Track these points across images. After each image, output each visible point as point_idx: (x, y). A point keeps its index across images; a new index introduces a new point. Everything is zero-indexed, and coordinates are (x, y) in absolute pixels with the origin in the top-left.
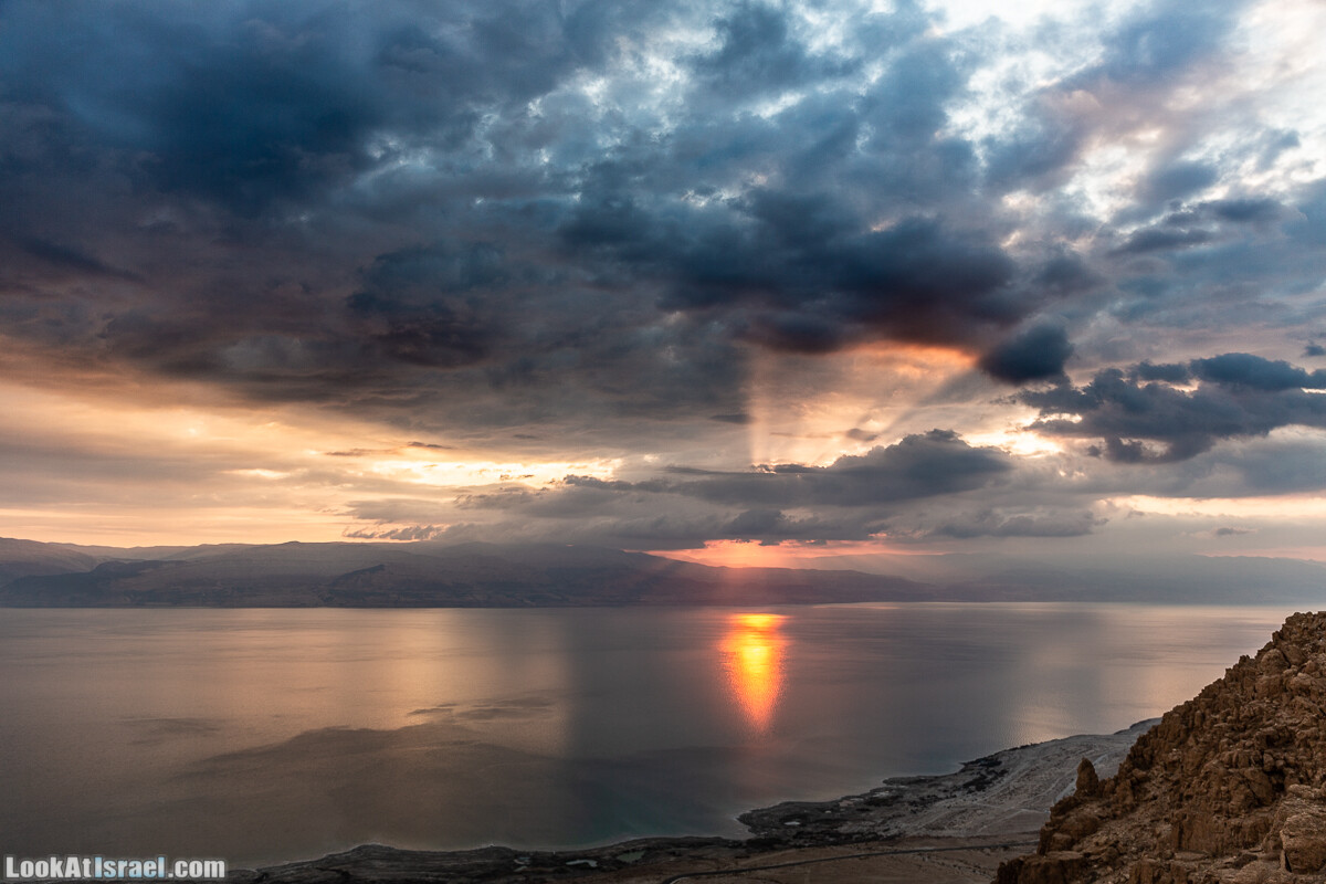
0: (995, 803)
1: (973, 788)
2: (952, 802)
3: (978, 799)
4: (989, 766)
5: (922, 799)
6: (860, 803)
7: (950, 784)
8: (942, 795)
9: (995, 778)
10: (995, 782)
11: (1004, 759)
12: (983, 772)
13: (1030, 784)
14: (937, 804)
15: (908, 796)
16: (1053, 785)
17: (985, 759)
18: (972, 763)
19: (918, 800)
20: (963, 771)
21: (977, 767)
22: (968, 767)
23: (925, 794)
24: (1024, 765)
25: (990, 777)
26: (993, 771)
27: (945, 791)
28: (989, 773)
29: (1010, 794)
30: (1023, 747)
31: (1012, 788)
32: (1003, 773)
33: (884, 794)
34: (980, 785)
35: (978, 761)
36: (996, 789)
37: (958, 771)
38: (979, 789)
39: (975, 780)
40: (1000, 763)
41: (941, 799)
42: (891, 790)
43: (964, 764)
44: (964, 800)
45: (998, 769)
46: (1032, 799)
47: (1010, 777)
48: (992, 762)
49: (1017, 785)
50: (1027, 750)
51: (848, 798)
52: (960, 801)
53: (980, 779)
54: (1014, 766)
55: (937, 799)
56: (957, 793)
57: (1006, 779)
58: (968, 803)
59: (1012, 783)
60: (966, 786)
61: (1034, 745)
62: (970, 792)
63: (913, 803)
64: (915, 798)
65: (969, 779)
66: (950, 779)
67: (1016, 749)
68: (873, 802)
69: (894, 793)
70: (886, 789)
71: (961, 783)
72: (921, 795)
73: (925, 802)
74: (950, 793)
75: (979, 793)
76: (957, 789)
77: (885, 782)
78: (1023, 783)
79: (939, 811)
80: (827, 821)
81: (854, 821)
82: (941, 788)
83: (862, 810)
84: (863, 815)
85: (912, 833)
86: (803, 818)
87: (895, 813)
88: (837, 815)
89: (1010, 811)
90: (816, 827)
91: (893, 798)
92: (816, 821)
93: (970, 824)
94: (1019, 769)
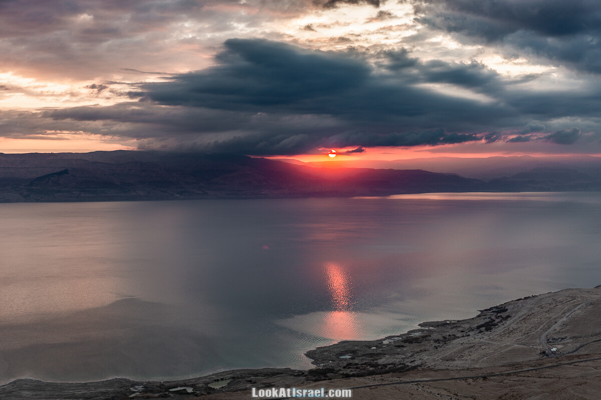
0: (496, 341)
1: (483, 329)
2: (465, 340)
3: (485, 337)
4: (498, 312)
5: (445, 338)
6: (398, 341)
7: (467, 326)
8: (459, 335)
9: (501, 321)
10: (500, 324)
11: (509, 308)
12: (493, 317)
13: (525, 325)
14: (454, 341)
15: (435, 336)
16: (542, 327)
17: (497, 307)
18: (487, 310)
20: (479, 316)
21: (489, 314)
22: (483, 313)
23: (448, 334)
24: (524, 312)
25: (497, 320)
26: (501, 316)
27: (462, 331)
28: (497, 318)
29: (509, 333)
30: (526, 298)
31: (511, 329)
32: (508, 317)
33: (417, 334)
34: (489, 326)
35: (491, 308)
36: (500, 329)
37: (475, 316)
38: (487, 330)
39: (487, 323)
40: (507, 310)
41: (458, 337)
42: (422, 331)
43: (481, 311)
44: (475, 338)
45: (504, 315)
47: (512, 321)
48: (502, 310)
49: (515, 326)
50: (528, 301)
51: (390, 338)
52: (470, 338)
53: (490, 322)
54: (517, 312)
55: (455, 337)
57: (508, 322)
58: (477, 340)
59: (512, 325)
60: (478, 327)
62: (481, 332)
63: (437, 341)
64: (440, 337)
65: (482, 322)
66: (468, 322)
67: (521, 299)
68: (408, 340)
69: (425, 333)
71: (476, 326)
72: (444, 335)
73: (445, 340)
74: (466, 333)
75: (487, 333)
76: (471, 329)
77: (419, 325)
78: (520, 325)
79: (454, 346)
80: (371, 355)
81: (390, 355)
82: (460, 329)
83: (399, 347)
84: (399, 350)
85: (430, 364)
86: (354, 352)
87: (422, 348)
88: (379, 351)
89: (507, 346)
90: (362, 359)
91: (423, 337)
92: (363, 356)
93: (474, 356)
94: (520, 314)
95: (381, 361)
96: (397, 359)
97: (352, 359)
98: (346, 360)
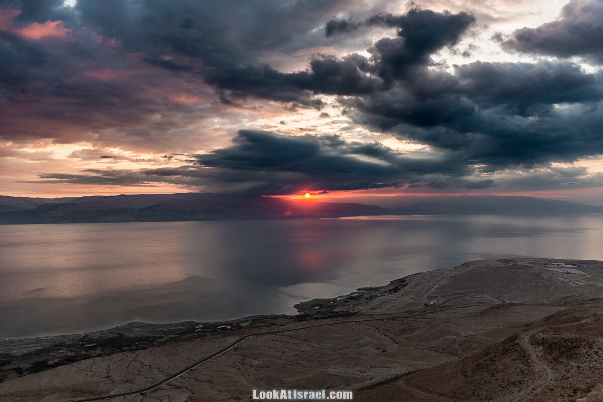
0: (400, 298)
1: (392, 291)
2: (382, 298)
3: (393, 296)
4: (400, 282)
5: (371, 297)
6: (345, 299)
7: (383, 290)
8: (379, 295)
9: (402, 287)
10: (402, 289)
11: (407, 280)
12: (398, 285)
13: (415, 289)
14: (376, 299)
15: (365, 296)
16: (425, 290)
17: (400, 279)
18: (394, 281)
19: (369, 297)
20: (390, 284)
21: (396, 283)
22: (392, 282)
23: (373, 294)
24: (415, 282)
25: (400, 287)
26: (402, 285)
28: (400, 285)
29: (407, 294)
30: (416, 274)
31: (408, 291)
32: (406, 285)
33: (356, 295)
34: (396, 290)
35: (397, 280)
36: (401, 292)
37: (388, 284)
38: (394, 292)
39: (395, 288)
40: (405, 281)
42: (359, 293)
43: (391, 282)
44: (388, 297)
45: (404, 284)
46: (415, 296)
47: (408, 287)
48: (402, 281)
49: (410, 290)
51: (340, 297)
52: (386, 297)
54: (411, 282)
55: (377, 296)
56: (385, 294)
57: (406, 288)
58: (389, 298)
59: (408, 289)
60: (390, 291)
61: (420, 273)
62: (391, 293)
63: (367, 298)
64: (368, 296)
65: (391, 288)
66: (384, 288)
67: (413, 275)
68: (351, 298)
69: (361, 294)
70: (357, 293)
71: (388, 290)
72: (371, 295)
73: (371, 298)
74: (383, 294)
75: (394, 294)
76: (386, 292)
77: (357, 290)
78: (412, 289)
79: (377, 301)
80: (330, 307)
81: (341, 306)
82: (380, 292)
83: (346, 302)
84: (346, 304)
85: (363, 311)
86: (321, 306)
87: (359, 303)
88: (335, 304)
89: (406, 301)
90: (325, 309)
91: (359, 296)
92: (326, 307)
93: (388, 307)
94: (413, 283)
95: (336, 310)
96: (344, 309)
97: (319, 309)
98: (316, 309)
